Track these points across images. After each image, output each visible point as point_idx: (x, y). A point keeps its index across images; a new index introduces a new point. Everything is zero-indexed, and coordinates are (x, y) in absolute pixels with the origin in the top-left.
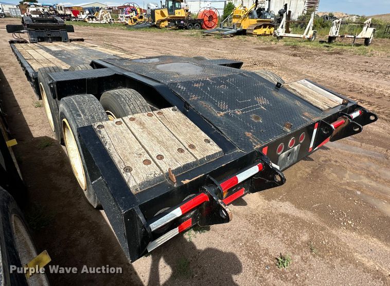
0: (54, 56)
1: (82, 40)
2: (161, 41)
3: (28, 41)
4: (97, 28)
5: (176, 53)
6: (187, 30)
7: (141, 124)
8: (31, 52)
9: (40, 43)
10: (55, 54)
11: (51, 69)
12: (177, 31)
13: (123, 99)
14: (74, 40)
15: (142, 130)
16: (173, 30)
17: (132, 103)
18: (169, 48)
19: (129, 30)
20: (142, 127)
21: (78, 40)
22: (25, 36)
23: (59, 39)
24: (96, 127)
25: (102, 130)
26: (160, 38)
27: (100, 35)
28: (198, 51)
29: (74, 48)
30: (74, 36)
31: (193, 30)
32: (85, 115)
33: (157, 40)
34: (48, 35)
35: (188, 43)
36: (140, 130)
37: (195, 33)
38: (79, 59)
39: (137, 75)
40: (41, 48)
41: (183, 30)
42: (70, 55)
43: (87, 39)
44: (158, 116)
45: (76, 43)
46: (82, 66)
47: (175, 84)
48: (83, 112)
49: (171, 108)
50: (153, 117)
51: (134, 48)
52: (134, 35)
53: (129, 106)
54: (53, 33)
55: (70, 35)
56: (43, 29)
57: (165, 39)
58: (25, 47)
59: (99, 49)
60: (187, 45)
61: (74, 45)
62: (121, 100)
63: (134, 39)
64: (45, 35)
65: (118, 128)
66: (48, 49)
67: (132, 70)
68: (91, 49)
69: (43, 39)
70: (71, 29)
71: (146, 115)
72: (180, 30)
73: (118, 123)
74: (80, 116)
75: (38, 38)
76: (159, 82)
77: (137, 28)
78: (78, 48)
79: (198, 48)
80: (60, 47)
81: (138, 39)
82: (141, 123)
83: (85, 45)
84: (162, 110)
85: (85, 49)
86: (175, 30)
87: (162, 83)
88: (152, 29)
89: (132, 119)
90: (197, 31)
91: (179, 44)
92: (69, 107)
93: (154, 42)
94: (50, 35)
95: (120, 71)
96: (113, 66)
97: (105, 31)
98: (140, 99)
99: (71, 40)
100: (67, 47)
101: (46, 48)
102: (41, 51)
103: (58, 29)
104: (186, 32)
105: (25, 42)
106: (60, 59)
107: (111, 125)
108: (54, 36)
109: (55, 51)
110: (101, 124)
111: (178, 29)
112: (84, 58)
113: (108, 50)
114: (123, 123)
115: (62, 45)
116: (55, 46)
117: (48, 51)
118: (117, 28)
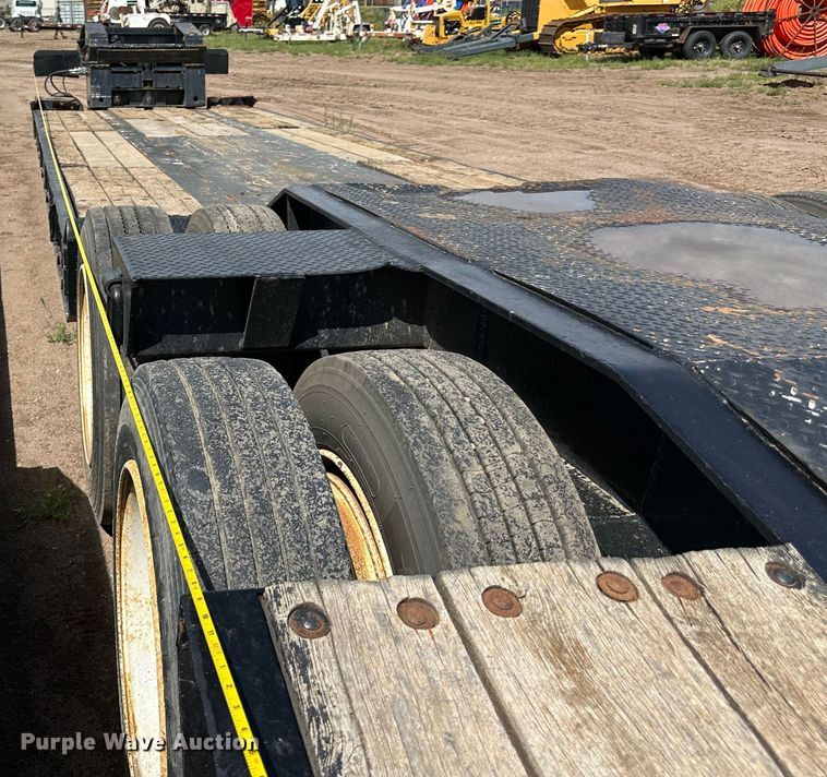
0: (149, 156)
1: (249, 102)
2: (559, 106)
3: (84, 102)
4: (306, 60)
5: (632, 159)
6: (685, 63)
7: (563, 653)
8: (83, 139)
9: (114, 110)
10: (155, 150)
11: (129, 215)
12: (636, 67)
13: (425, 420)
14: (223, 102)
15: (569, 712)
16: (614, 59)
17: (478, 455)
18: (592, 136)
19: (423, 62)
20: (568, 684)
21: (234, 102)
22: (78, 86)
23: (173, 98)
24: (281, 616)
25: (318, 648)
26: (552, 92)
27: (311, 84)
28: (746, 155)
29: (217, 129)
30: (224, 86)
31: (711, 62)
32: (228, 485)
33: (541, 103)
34: (146, 83)
35: (689, 117)
36: (559, 707)
37: (724, 73)
38: (228, 172)
39: (499, 284)
40: (116, 128)
41: (661, 63)
42: (199, 155)
43: (268, 99)
44: (669, 601)
45: (226, 112)
46: (240, 209)
47: (759, 373)
48: (223, 465)
49: (760, 558)
50: (636, 606)
51: (436, 132)
52: (439, 83)
53: (456, 462)
54: (160, 77)
55: (215, 85)
56: (135, 65)
57: (575, 98)
58: (70, 121)
59: (305, 135)
60: (685, 128)
61: (220, 119)
62: (415, 425)
63: (440, 96)
64: (134, 82)
65: (408, 655)
66: (136, 131)
67: (471, 249)
68: (274, 137)
69: (125, 98)
70: (219, 63)
71: (590, 584)
72: (648, 63)
73: (416, 613)
74: (205, 486)
75: (114, 93)
76: (645, 345)
77: (456, 57)
78: (231, 131)
79: (749, 143)
80: (173, 125)
81: (457, 100)
82: (559, 648)
83: (256, 122)
84: (696, 557)
85: (255, 133)
86: (625, 60)
87: (671, 357)
88: (519, 60)
89: (503, 602)
90: (733, 63)
91: (645, 122)
92: (161, 421)
93: (527, 109)
94: (151, 82)
95: (405, 252)
96: (374, 223)
97: (333, 69)
98: (523, 434)
99: (211, 103)
100: (195, 127)
101: (129, 127)
102: (114, 138)
103: (179, 65)
104: (678, 71)
105: (74, 106)
106: (167, 169)
107: (370, 620)
108: (161, 85)
109: (156, 140)
110: (313, 598)
111: (637, 58)
112: (246, 168)
113: (339, 142)
114: (444, 615)
115: (179, 120)
116: (158, 123)
117: (135, 137)
118: (377, 57)
